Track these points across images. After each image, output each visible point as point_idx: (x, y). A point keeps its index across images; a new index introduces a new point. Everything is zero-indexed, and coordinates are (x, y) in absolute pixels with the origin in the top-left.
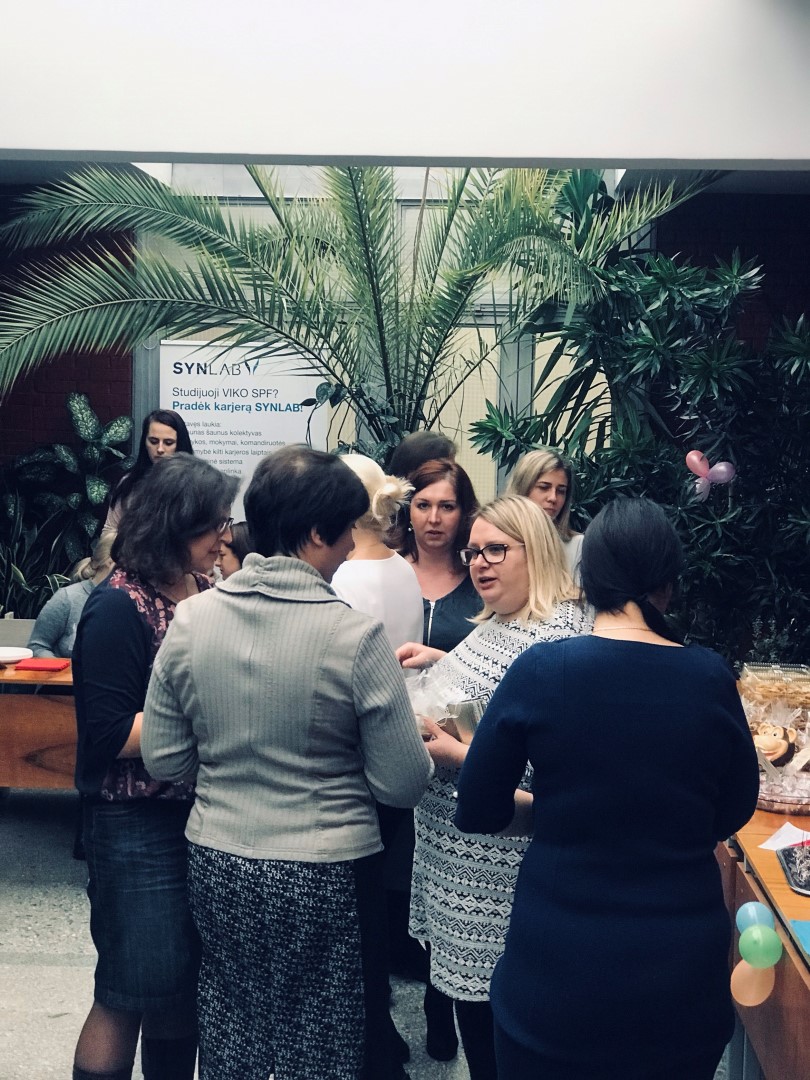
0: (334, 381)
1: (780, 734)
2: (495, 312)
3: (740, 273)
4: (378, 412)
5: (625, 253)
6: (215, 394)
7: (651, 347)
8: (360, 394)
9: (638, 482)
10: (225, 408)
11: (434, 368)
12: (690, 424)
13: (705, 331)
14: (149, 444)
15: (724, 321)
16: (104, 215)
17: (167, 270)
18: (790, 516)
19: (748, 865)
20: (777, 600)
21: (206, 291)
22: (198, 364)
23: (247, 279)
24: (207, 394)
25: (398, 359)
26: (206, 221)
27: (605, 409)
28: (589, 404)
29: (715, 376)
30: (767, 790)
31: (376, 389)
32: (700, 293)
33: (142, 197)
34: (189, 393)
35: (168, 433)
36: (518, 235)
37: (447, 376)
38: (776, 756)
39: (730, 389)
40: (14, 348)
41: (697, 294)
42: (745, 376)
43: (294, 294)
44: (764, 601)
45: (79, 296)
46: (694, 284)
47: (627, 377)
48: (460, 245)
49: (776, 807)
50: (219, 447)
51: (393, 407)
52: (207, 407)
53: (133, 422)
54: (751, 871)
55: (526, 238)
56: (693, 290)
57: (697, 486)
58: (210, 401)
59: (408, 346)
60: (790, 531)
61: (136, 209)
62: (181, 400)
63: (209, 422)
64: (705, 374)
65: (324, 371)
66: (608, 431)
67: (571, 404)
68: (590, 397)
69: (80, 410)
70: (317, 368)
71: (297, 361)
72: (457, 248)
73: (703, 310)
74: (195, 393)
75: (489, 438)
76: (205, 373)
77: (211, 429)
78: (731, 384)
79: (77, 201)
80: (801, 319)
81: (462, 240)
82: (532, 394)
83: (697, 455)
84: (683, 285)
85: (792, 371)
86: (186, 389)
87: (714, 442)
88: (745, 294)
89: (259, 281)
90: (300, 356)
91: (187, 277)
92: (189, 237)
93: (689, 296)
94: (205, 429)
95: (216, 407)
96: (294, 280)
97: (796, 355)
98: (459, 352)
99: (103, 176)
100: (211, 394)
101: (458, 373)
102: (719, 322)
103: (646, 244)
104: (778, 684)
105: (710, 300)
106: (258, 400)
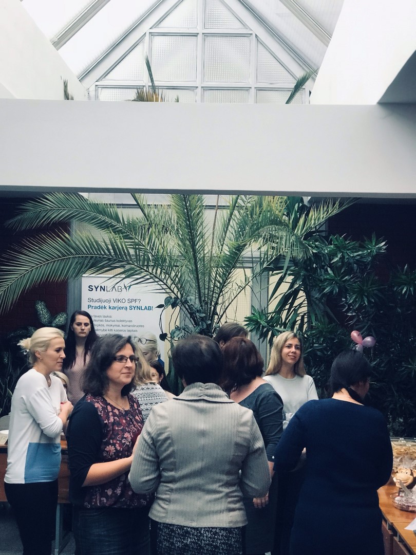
0: (173, 296)
1: (410, 473)
2: (252, 261)
3: (376, 244)
4: (195, 311)
5: (314, 232)
6: (109, 301)
7: (333, 280)
8: (186, 302)
9: (327, 346)
10: (114, 308)
11: (223, 289)
12: (352, 318)
13: (359, 272)
14: (75, 326)
15: (369, 267)
16: (61, 214)
17: (93, 241)
18: (403, 363)
19: (400, 537)
20: (398, 405)
21: (112, 251)
22: (101, 287)
23: (130, 245)
24: (105, 301)
25: (205, 285)
26: (111, 217)
27: (304, 309)
28: (296, 307)
29: (366, 294)
30: (405, 500)
31: (193, 300)
32: (357, 254)
33: (79, 204)
34: (96, 301)
35: (86, 320)
36: (266, 225)
37: (229, 293)
38: (408, 484)
39: (373, 300)
40: (19, 280)
41: (356, 254)
42: (380, 295)
43: (154, 252)
44: (391, 406)
45: (51, 254)
46: (354, 250)
47: (320, 295)
48: (234, 229)
49: (410, 509)
50: (111, 328)
51: (202, 308)
52: (105, 308)
53: (67, 315)
54: (402, 540)
55: (271, 226)
56: (353, 252)
57: (357, 348)
58: (107, 305)
59: (210, 279)
60: (404, 371)
61: (77, 211)
62: (92, 304)
63: (106, 315)
64: (361, 293)
65: (168, 290)
66: (306, 320)
67: (287, 307)
68: (297, 303)
69: (42, 309)
70: (164, 289)
71: (155, 286)
72: (233, 230)
73: (358, 262)
74: (99, 301)
75: (254, 325)
76: (104, 290)
77: (107, 319)
78: (373, 298)
79: (48, 207)
80: (406, 267)
81: (235, 225)
82: (268, 302)
83: (357, 333)
84: (348, 250)
85: (403, 292)
86: (95, 299)
87: (365, 326)
88: (378, 254)
89: (136, 246)
90: (156, 283)
91: (103, 244)
92: (103, 225)
93: (352, 255)
94: (104, 319)
95: (110, 308)
96: (154, 245)
97: (405, 284)
98: (235, 281)
99: (61, 196)
100: (107, 301)
101: (235, 292)
102: (366, 268)
103: (323, 228)
104: (404, 448)
105: (362, 257)
106: (131, 304)
